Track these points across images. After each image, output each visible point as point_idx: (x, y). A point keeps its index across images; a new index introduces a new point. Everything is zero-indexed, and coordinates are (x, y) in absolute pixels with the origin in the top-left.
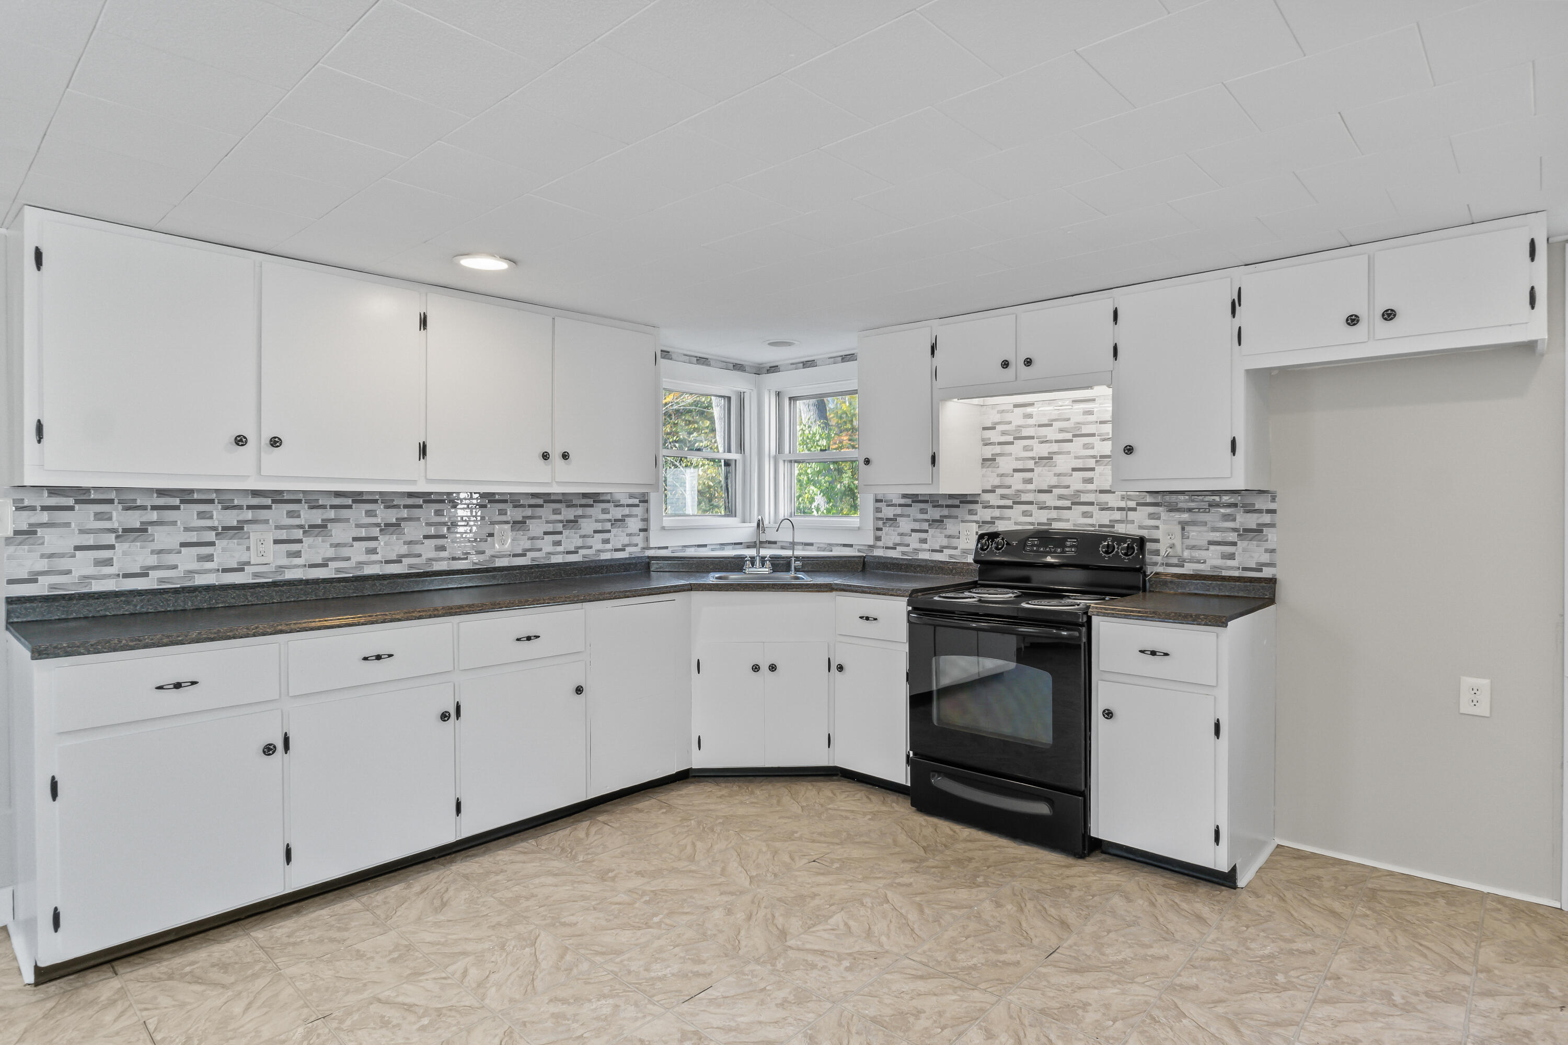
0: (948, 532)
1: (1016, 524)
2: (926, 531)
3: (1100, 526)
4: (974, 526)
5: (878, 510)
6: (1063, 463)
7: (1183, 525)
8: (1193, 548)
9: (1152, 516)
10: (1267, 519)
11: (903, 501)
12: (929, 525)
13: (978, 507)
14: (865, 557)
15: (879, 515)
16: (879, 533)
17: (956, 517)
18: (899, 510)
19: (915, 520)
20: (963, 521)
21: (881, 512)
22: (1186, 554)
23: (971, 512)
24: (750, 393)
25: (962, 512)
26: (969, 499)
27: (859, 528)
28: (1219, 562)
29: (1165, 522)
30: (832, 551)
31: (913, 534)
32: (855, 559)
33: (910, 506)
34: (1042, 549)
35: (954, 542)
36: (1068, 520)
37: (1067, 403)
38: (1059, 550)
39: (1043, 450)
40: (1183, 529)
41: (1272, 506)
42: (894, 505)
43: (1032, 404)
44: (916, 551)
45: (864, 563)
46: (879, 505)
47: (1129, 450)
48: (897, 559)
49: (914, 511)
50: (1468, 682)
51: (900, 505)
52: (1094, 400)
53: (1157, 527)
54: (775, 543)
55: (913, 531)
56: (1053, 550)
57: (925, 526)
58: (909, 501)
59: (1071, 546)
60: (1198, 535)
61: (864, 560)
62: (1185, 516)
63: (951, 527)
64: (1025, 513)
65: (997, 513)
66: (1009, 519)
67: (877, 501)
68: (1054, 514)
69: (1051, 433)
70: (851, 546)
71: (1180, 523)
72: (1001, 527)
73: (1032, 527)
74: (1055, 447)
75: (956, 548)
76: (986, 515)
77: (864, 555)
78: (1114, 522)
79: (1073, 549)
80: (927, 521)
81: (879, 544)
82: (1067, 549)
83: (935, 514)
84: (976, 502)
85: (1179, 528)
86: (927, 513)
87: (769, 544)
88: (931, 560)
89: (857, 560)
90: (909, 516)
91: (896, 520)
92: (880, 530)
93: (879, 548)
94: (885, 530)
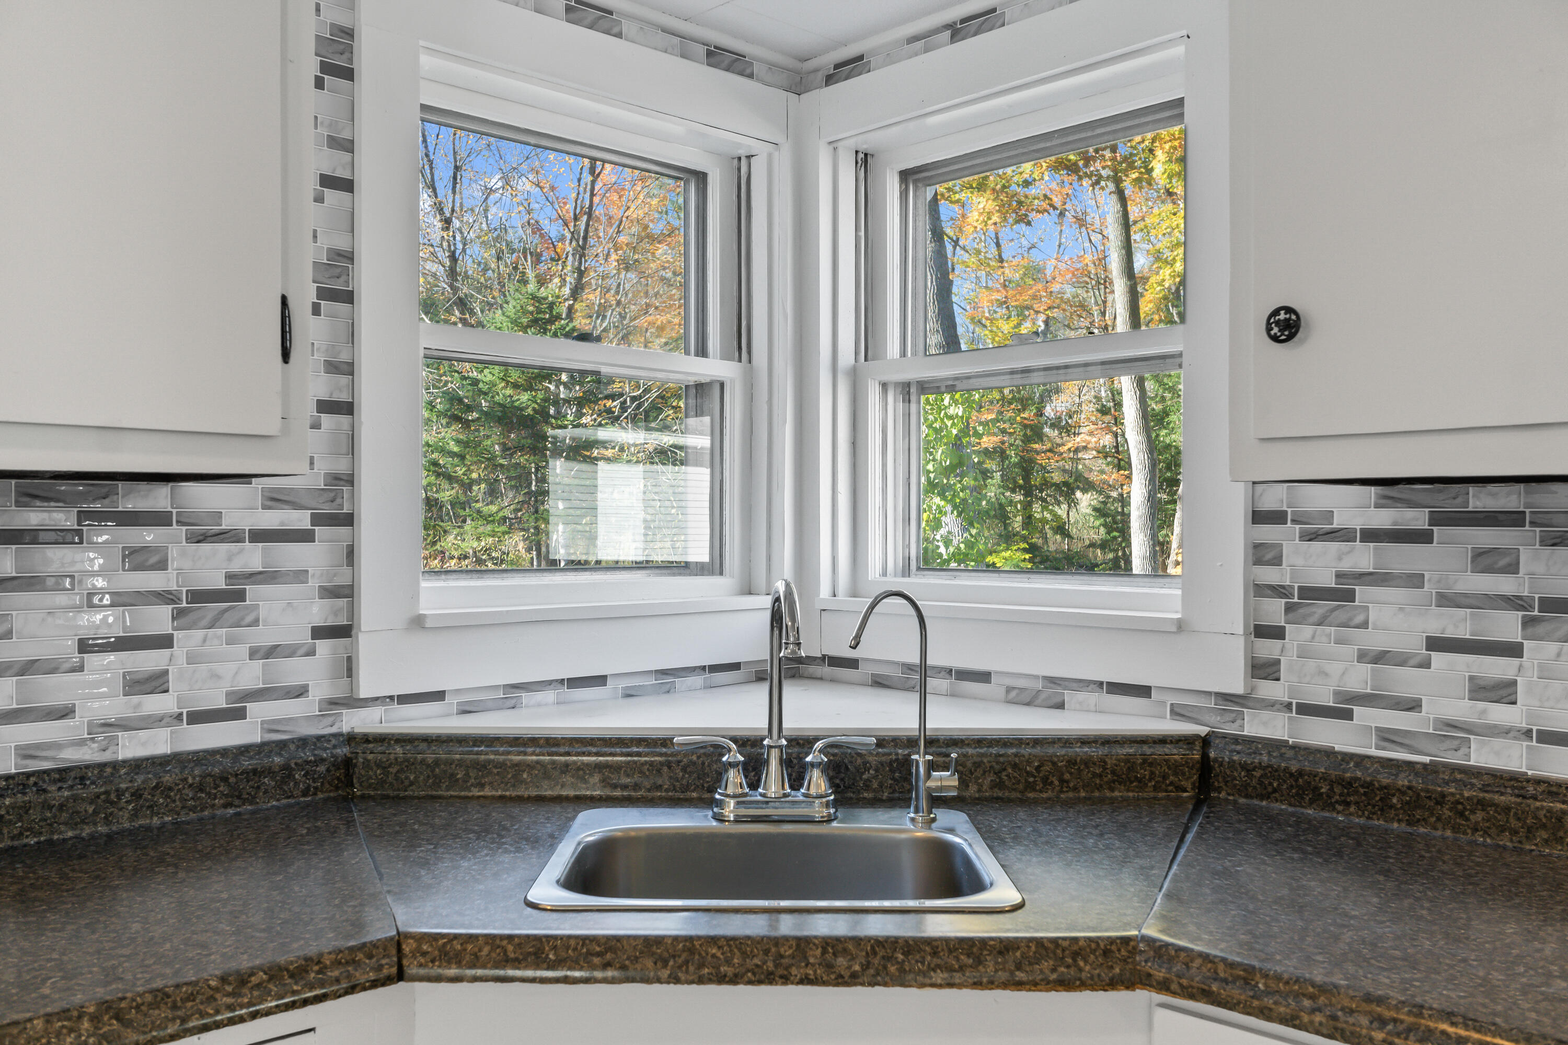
2: (1513, 650)
5: (1262, 555)
11: (1382, 519)
12: (1528, 622)
14: (1206, 741)
15: (1269, 575)
16: (1268, 648)
18: (1364, 557)
19: (1446, 600)
21: (1277, 561)
24: (770, 156)
27: (1180, 626)
30: (1061, 706)
31: (1439, 659)
32: (1167, 749)
33: (1423, 537)
42: (1340, 532)
45: (1205, 767)
46: (1268, 533)
48: (1359, 760)
49: (1444, 559)
51: (1370, 535)
54: (850, 668)
55: (1436, 644)
57: (1505, 626)
61: (1205, 756)
67: (1259, 517)
70: (1143, 691)
77: (1203, 730)
80: (1514, 602)
81: (1268, 689)
86: (1513, 568)
87: (827, 670)
88: (1538, 781)
89: (1175, 753)
90: (1415, 580)
91: (1349, 596)
92: (1277, 633)
93: (1271, 705)
94: (1298, 634)
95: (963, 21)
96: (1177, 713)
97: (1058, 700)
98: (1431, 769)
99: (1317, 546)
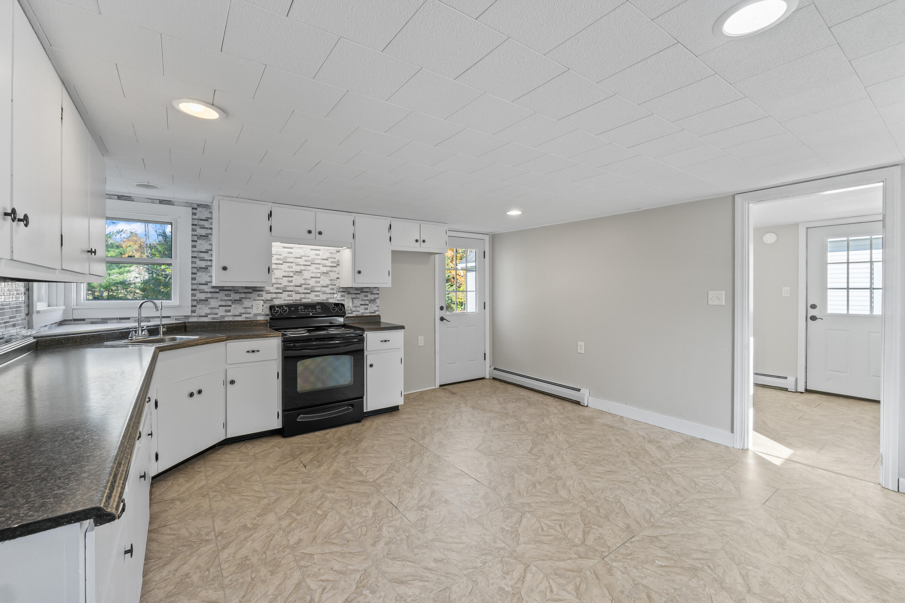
0: (244, 306)
1: (284, 300)
2: (230, 306)
3: (322, 300)
4: (262, 302)
5: (193, 295)
6: (307, 275)
7: (353, 298)
8: (355, 307)
9: (342, 296)
10: (376, 296)
11: (212, 290)
12: (232, 303)
13: (264, 293)
14: (185, 323)
15: (194, 298)
16: (194, 308)
17: (250, 298)
18: (209, 295)
19: (221, 300)
20: (254, 300)
21: (195, 296)
22: (354, 309)
23: (259, 295)
25: (254, 295)
26: (258, 289)
27: (179, 306)
28: (363, 311)
29: (347, 298)
30: (150, 321)
31: (220, 308)
32: (180, 325)
33: (218, 292)
34: (306, 311)
35: (249, 310)
36: (309, 298)
37: (309, 249)
38: (314, 310)
39: (298, 268)
40: (352, 300)
41: (378, 292)
42: (207, 292)
43: (292, 248)
44: (223, 317)
45: (185, 327)
46: (194, 292)
47: (359, 272)
48: (211, 322)
49: (221, 295)
50: (420, 337)
51: (210, 292)
52: (320, 250)
53: (344, 300)
54: (84, 320)
55: (220, 306)
56: (311, 311)
57: (230, 303)
58: (217, 290)
59: (319, 309)
60: (357, 302)
61: (185, 325)
62: (354, 296)
63: (247, 303)
64: (289, 296)
65: (274, 296)
66: (281, 298)
67: (193, 290)
68: (303, 296)
69: (301, 262)
70: (169, 317)
71: (351, 298)
72: (277, 302)
73: (292, 302)
74: (303, 268)
75: (250, 313)
76: (269, 297)
77: (183, 321)
78: (327, 299)
79: (320, 310)
80: (230, 300)
81: (194, 314)
82: (318, 310)
83: (237, 296)
84: (263, 291)
85: (351, 300)
86: (230, 296)
87: (72, 322)
88: (234, 321)
89: (182, 325)
90: (217, 298)
91: (207, 300)
92: (196, 306)
93: (194, 316)
94: (198, 306)
95: (121, 196)
96: (176, 319)
97: (149, 321)
98: (220, 322)
99: (202, 294)
